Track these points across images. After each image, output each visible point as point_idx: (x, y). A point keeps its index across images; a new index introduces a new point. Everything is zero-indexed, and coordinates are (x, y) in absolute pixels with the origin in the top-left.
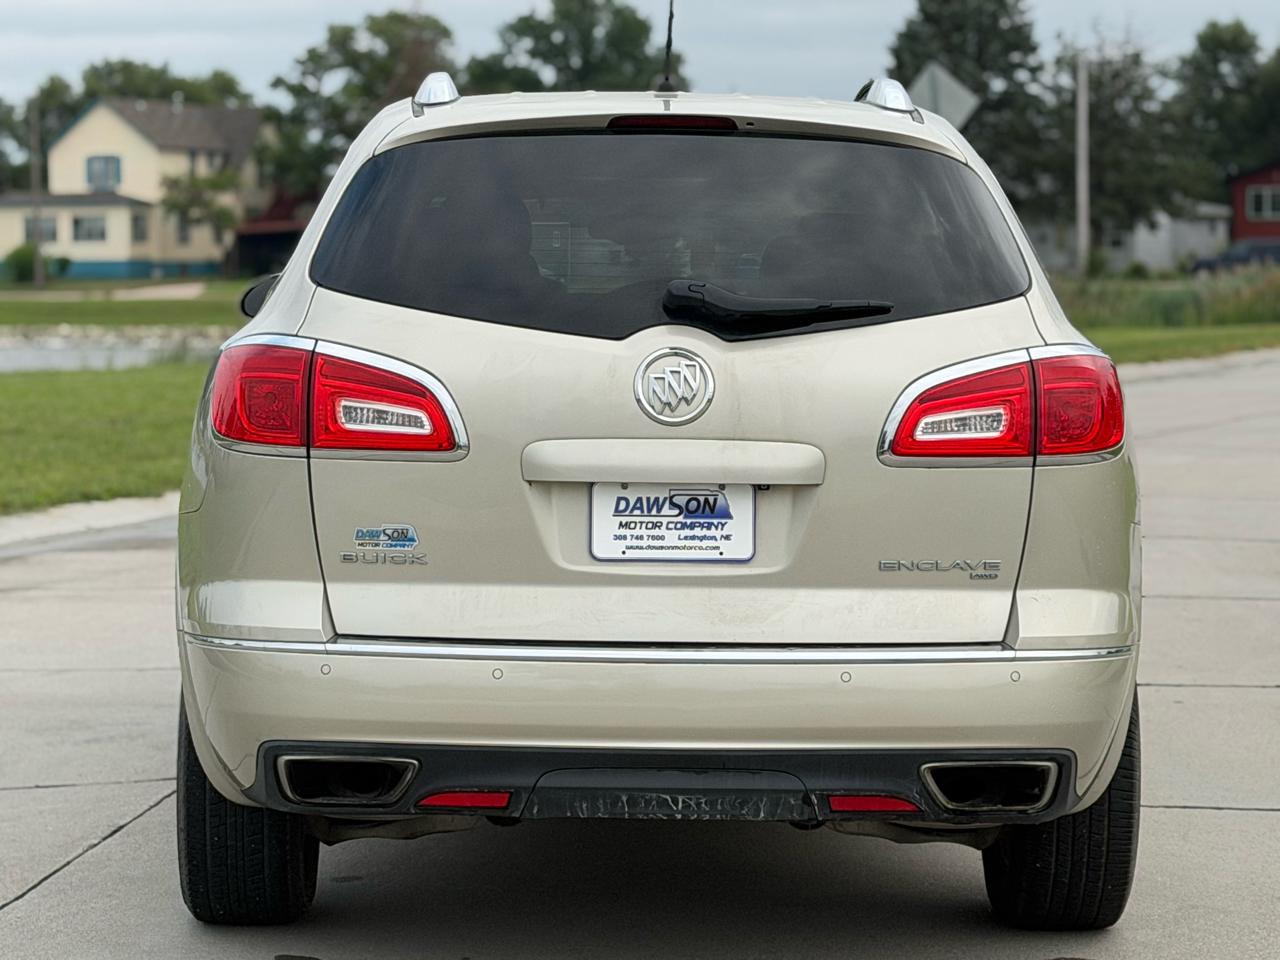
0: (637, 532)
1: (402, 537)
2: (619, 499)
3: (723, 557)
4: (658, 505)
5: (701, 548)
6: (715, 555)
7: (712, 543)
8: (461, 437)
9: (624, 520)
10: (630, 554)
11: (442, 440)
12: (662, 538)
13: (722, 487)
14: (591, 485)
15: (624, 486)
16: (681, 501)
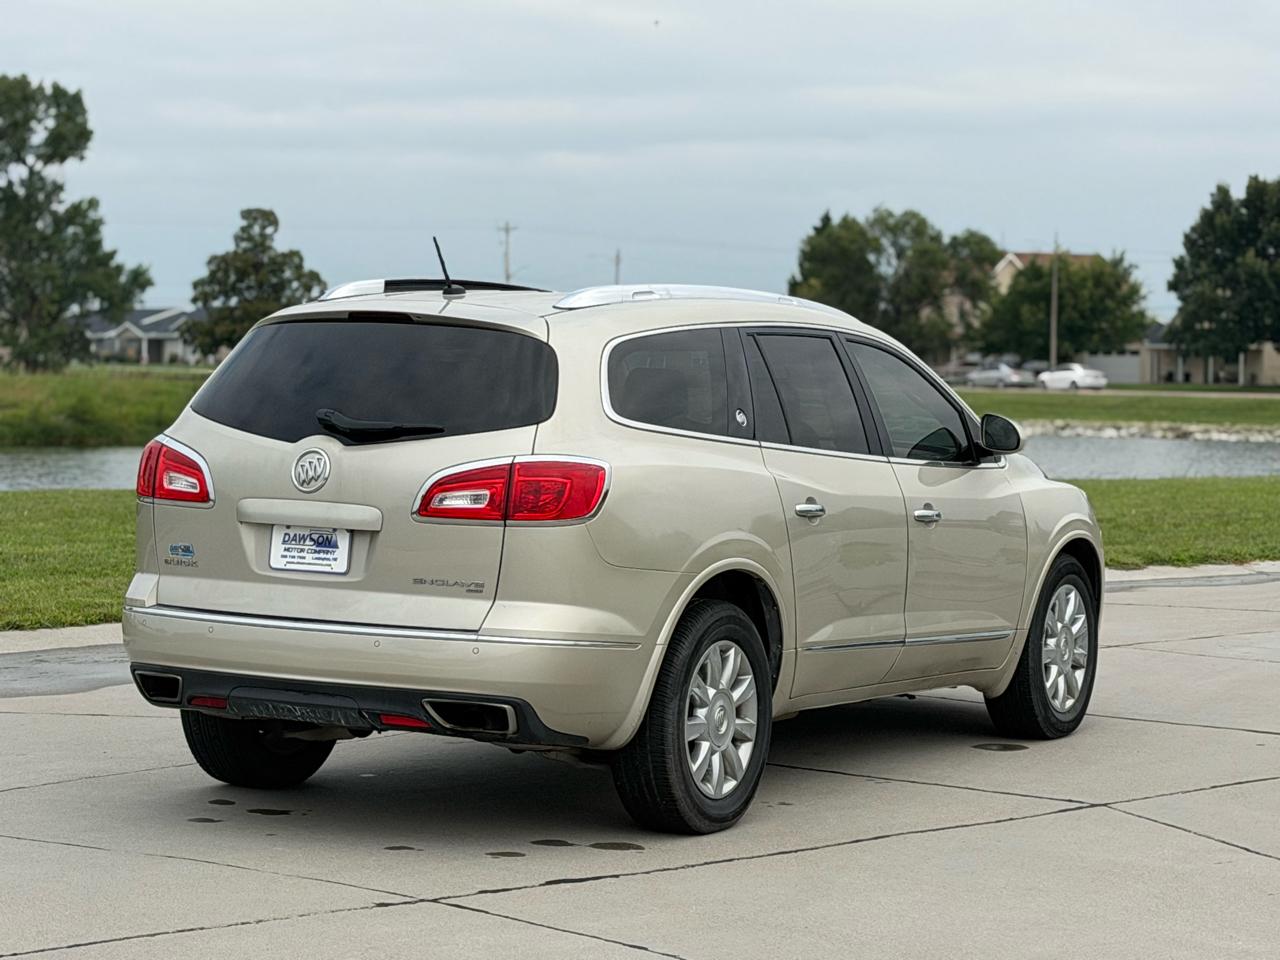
0: (292, 554)
1: (187, 550)
2: (286, 534)
3: (333, 571)
4: (303, 538)
5: (322, 565)
6: (328, 569)
7: (328, 562)
8: (212, 496)
9: (287, 546)
10: (289, 566)
11: (203, 496)
12: (304, 558)
13: (335, 530)
14: (273, 525)
15: (288, 527)
16: (315, 537)
